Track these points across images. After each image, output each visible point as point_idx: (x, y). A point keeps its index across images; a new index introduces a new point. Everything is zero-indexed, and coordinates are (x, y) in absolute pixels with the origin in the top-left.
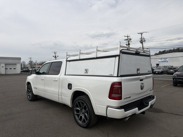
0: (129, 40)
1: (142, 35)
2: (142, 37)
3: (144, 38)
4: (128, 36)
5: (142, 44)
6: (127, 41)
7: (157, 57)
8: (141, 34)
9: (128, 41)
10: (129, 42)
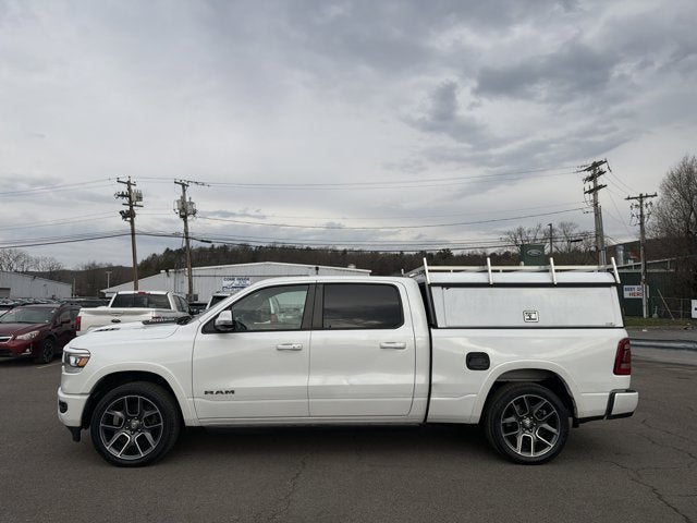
0: (134, 198)
1: (184, 191)
2: (183, 198)
3: (192, 203)
4: (129, 183)
5: (186, 222)
6: (126, 200)
7: (218, 273)
8: (183, 185)
9: (131, 201)
10: (131, 207)
